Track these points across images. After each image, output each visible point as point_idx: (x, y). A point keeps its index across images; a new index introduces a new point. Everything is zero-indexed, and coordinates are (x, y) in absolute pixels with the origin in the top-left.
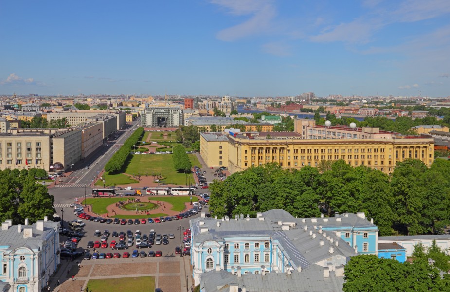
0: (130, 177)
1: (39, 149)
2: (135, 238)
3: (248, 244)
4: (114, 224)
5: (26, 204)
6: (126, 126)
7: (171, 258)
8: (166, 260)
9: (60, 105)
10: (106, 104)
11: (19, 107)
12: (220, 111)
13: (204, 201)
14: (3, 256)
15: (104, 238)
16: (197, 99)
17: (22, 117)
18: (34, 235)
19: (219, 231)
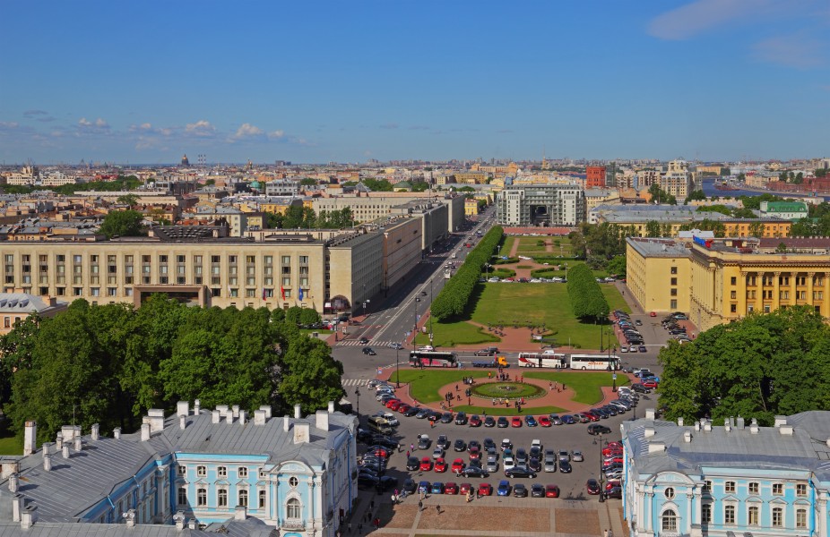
0: (482, 329)
1: (304, 269)
2: (501, 456)
3: (756, 485)
4: (457, 424)
5: (293, 377)
6: (465, 224)
7: (579, 502)
8: (569, 505)
9: (334, 181)
10: (423, 179)
11: (260, 188)
12: (664, 192)
13: (642, 386)
14: (258, 474)
15: (439, 452)
16: (614, 168)
17: (268, 206)
18: (313, 438)
19: (689, 450)
